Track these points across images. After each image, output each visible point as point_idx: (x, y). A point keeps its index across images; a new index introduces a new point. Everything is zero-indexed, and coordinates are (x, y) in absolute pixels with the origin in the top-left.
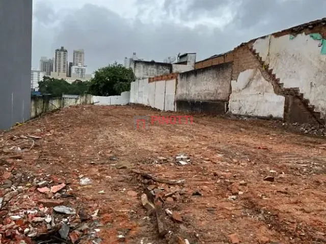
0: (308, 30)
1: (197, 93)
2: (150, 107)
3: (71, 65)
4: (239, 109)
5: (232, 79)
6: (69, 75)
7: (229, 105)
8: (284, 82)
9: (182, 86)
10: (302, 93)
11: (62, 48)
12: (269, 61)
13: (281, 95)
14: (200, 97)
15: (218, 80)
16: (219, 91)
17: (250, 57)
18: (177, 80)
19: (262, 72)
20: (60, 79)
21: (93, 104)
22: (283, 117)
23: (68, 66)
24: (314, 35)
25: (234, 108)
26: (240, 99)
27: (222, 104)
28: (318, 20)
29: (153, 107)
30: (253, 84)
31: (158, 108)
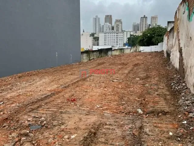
7: (171, 57)
11: (145, 16)
21: (140, 51)
22: (179, 70)
23: (148, 26)
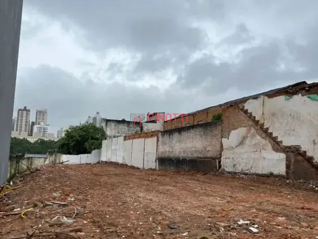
0: (304, 91)
1: (182, 150)
2: (127, 165)
3: (33, 124)
4: (234, 167)
5: (222, 137)
6: (31, 134)
7: (222, 163)
8: (283, 140)
9: (164, 144)
10: (304, 150)
12: (264, 120)
13: (280, 152)
14: (185, 155)
15: (205, 138)
16: (209, 148)
17: (242, 116)
18: (158, 138)
19: (257, 130)
20: (21, 138)
21: (63, 163)
22: (285, 174)
23: (30, 125)
24: (311, 96)
25: (227, 165)
26: (234, 156)
27: (213, 161)
28: (314, 83)
29: (129, 165)
30: (247, 141)
31: (136, 165)
